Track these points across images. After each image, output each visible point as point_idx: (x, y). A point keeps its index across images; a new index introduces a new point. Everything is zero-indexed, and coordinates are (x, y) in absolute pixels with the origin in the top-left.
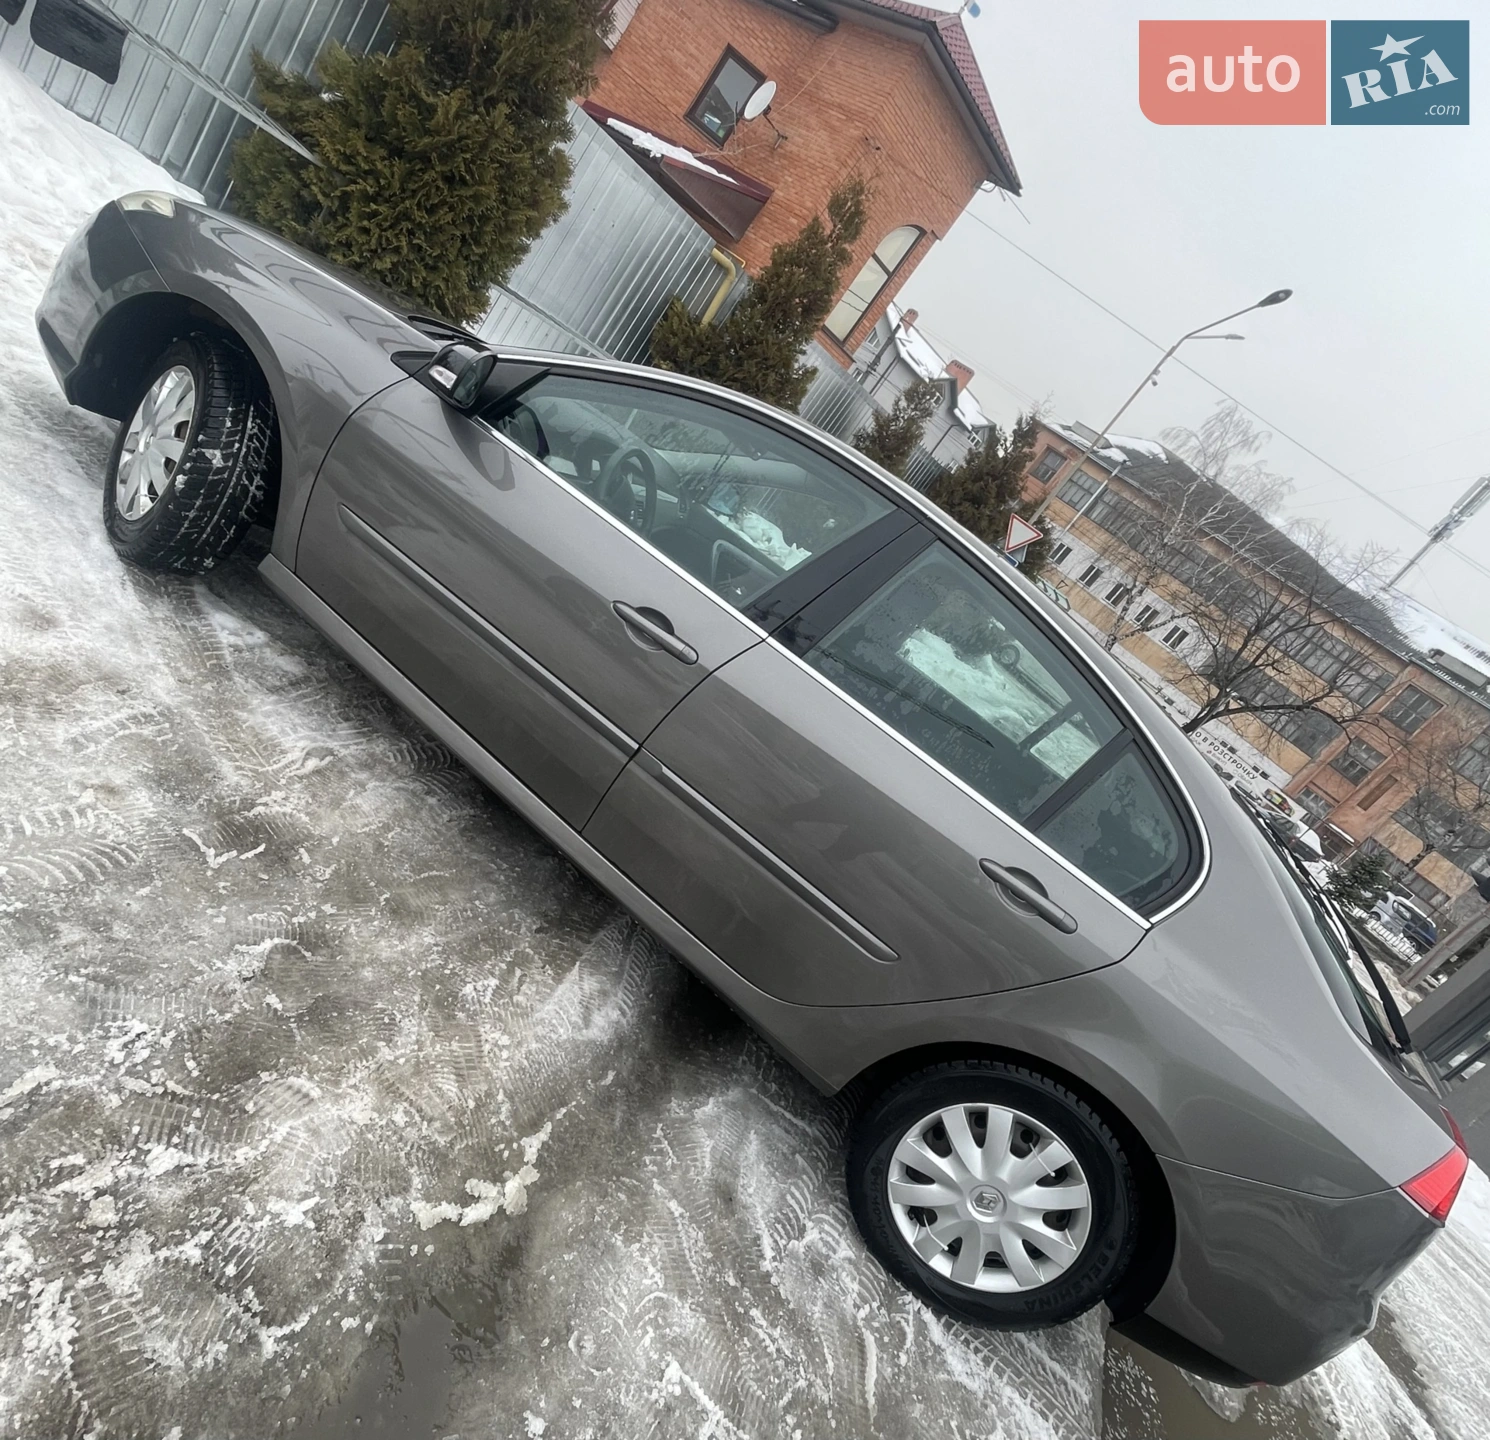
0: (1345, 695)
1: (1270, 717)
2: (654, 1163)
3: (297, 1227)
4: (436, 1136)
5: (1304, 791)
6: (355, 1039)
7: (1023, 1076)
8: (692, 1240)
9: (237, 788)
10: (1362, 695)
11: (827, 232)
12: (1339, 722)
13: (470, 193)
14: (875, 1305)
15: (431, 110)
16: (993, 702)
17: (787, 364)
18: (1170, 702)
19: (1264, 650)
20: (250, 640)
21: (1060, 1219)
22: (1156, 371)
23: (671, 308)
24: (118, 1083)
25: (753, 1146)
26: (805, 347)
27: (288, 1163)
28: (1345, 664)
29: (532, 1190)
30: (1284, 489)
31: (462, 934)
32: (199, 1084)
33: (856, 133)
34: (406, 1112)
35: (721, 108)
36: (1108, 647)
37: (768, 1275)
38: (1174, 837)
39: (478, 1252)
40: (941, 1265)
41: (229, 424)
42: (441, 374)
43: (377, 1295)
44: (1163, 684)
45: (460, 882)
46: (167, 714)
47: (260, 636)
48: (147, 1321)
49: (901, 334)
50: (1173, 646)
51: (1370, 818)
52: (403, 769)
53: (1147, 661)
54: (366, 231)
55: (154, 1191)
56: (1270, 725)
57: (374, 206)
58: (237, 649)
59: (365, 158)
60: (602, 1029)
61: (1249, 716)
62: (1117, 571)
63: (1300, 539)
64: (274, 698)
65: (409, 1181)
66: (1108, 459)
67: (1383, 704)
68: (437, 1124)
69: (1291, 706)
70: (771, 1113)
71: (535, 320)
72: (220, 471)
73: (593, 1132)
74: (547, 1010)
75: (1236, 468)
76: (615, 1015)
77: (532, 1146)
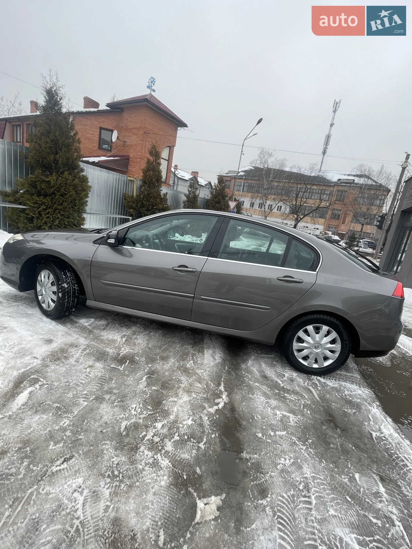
0: (325, 201)
1: (311, 215)
2: (247, 379)
3: (192, 424)
4: (203, 396)
5: (328, 228)
6: (175, 387)
7: (310, 317)
8: (264, 388)
9: (113, 353)
10: (328, 199)
11: (152, 161)
12: (327, 208)
13: (68, 196)
14: (307, 381)
15: (49, 182)
16: (248, 246)
17: (160, 195)
18: (287, 224)
19: (301, 200)
20: (91, 322)
21: (333, 342)
22: (242, 151)
23: (125, 196)
24: (139, 418)
25: (264, 365)
26: (161, 189)
27: (181, 415)
28: (321, 193)
29: (228, 396)
30: (285, 161)
31: (178, 356)
32: (153, 410)
33: (142, 132)
34: (195, 394)
35: (106, 142)
36: (266, 219)
37: (283, 387)
38: (311, 252)
39: (226, 413)
40: (315, 366)
41: (64, 277)
42: (110, 241)
43: (214, 429)
44: (283, 221)
45: (170, 346)
46: (88, 346)
47: (92, 320)
48: (179, 453)
49: (176, 172)
50: (280, 211)
51: (346, 226)
52: (141, 331)
53: (276, 217)
54: (48, 217)
55: (162, 431)
56: (312, 217)
57: (47, 211)
58: (90, 325)
59: (40, 201)
60: (219, 359)
61: (307, 217)
62: (257, 200)
63: (295, 170)
64: (105, 331)
65: (204, 406)
66: (240, 176)
67: (334, 198)
68: (202, 393)
69: (314, 210)
70: (263, 357)
71: (95, 216)
72: (68, 288)
73: (231, 380)
74: (206, 361)
75: (271, 162)
76: (219, 355)
77: (222, 388)
